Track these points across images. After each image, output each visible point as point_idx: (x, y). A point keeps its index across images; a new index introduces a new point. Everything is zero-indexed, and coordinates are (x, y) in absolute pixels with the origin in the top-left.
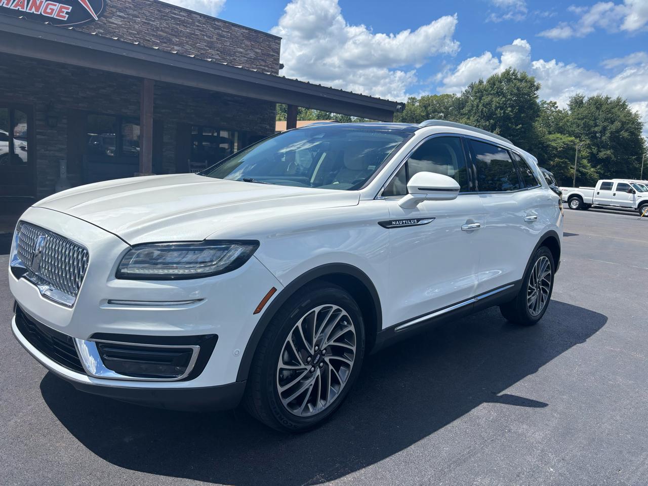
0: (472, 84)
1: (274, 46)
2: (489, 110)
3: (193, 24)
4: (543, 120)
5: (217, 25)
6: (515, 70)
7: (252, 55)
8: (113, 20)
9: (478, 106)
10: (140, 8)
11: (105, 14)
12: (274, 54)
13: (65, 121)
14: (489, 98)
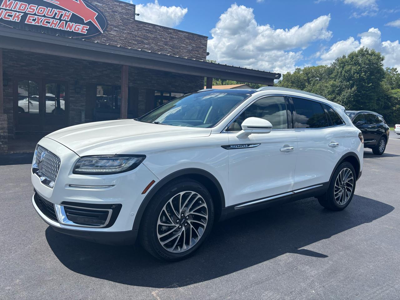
0: (338, 58)
1: (203, 42)
2: (349, 75)
3: (156, 32)
4: (387, 80)
5: (170, 32)
6: (367, 49)
7: (190, 48)
8: (112, 33)
9: (341, 72)
10: (127, 25)
11: (107, 29)
12: (203, 47)
13: (85, 90)
14: (349, 67)
